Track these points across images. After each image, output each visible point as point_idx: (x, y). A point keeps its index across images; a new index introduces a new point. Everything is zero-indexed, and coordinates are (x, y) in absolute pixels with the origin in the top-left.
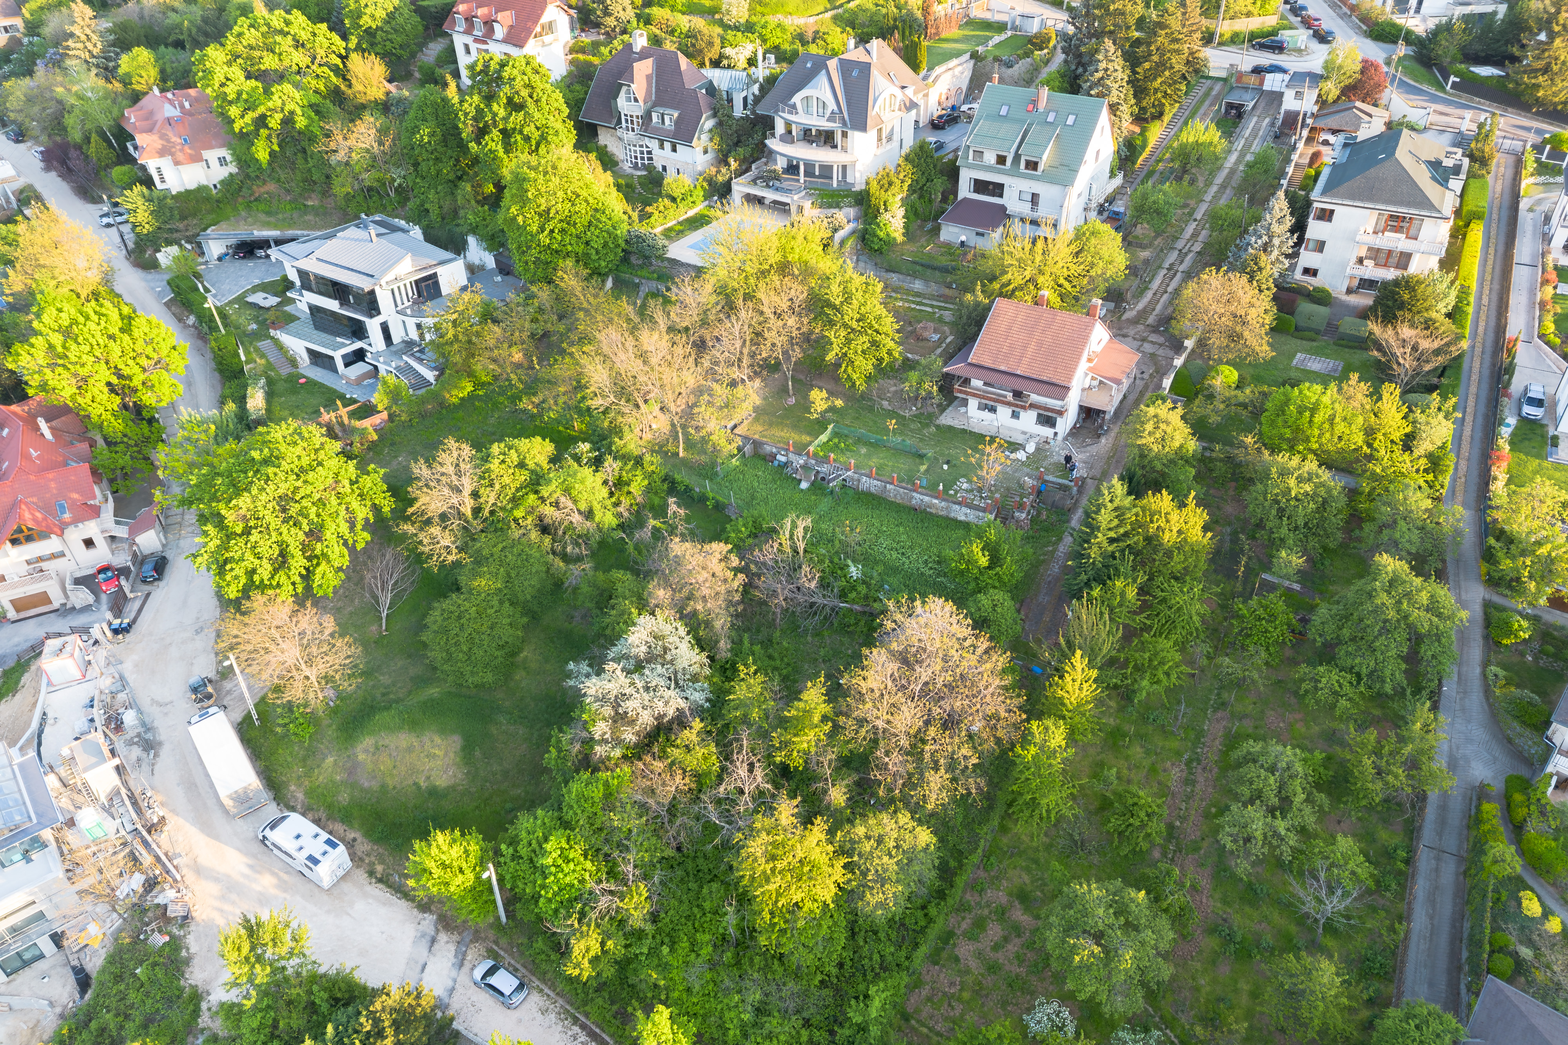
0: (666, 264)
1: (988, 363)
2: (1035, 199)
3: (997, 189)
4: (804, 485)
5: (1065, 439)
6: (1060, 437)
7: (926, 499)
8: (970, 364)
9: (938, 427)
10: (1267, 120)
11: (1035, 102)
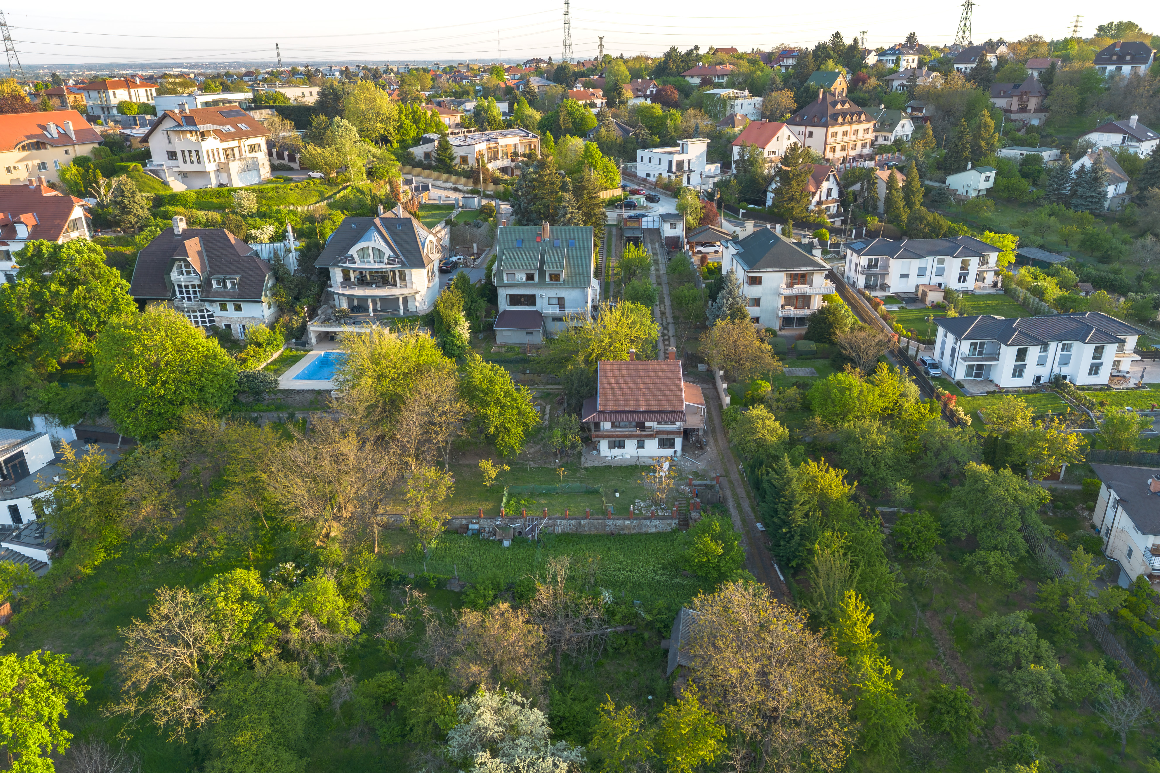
0: (280, 395)
1: (614, 409)
2: (561, 302)
3: (531, 300)
4: (506, 543)
5: (683, 455)
6: (679, 454)
7: (619, 522)
8: (600, 413)
9: (586, 469)
10: (657, 245)
11: (541, 235)
